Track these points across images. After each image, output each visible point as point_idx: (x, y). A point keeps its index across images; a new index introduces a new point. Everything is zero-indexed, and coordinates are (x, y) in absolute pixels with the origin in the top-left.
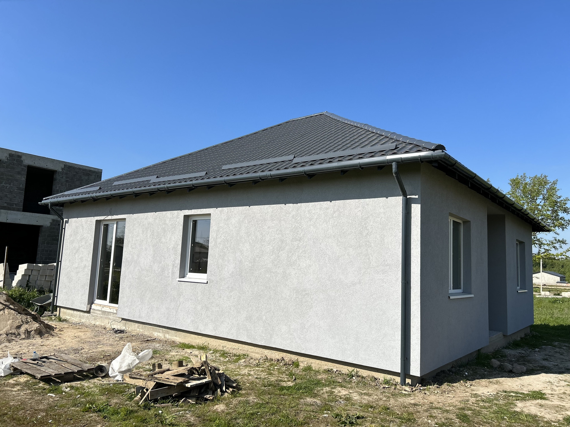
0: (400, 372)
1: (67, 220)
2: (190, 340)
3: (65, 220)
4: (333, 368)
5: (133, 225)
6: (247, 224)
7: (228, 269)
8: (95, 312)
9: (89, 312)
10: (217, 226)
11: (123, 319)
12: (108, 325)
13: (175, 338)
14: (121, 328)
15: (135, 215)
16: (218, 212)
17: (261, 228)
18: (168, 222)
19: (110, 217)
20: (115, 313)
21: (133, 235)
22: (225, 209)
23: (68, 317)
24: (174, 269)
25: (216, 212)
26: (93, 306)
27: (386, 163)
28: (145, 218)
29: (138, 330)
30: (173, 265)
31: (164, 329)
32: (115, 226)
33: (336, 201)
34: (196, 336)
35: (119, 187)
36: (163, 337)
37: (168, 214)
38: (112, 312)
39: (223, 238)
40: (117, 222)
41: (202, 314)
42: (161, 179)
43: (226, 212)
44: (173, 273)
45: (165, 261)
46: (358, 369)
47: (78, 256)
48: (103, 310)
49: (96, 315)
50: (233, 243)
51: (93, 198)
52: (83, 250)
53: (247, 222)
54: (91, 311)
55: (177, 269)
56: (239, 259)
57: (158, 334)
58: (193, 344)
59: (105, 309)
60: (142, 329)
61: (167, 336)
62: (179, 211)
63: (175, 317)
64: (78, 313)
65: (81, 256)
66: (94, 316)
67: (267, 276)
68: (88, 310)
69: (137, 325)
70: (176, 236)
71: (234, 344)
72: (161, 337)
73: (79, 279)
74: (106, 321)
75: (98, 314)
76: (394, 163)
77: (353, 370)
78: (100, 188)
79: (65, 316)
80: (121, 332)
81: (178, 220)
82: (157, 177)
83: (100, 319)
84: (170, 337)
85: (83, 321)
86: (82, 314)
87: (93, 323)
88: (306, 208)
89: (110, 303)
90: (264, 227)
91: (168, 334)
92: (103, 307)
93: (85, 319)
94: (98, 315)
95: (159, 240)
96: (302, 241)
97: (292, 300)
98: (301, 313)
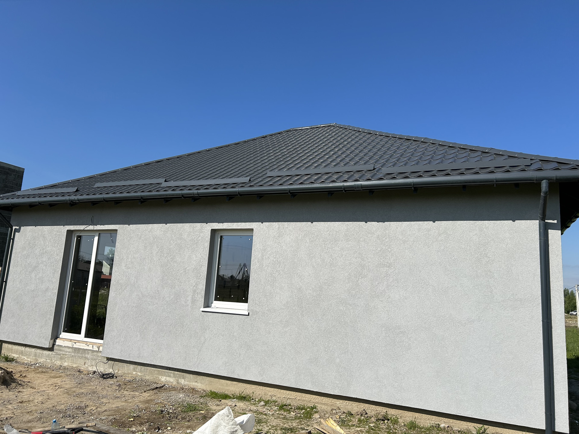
0: (544, 428)
1: (18, 228)
2: (220, 387)
3: (14, 228)
4: (439, 423)
5: (128, 239)
6: (309, 243)
7: (280, 298)
8: (62, 348)
9: (51, 349)
10: (262, 244)
11: (109, 359)
12: (84, 367)
13: (196, 384)
14: (106, 370)
15: (133, 227)
16: (265, 227)
17: (331, 250)
18: (185, 236)
19: (91, 227)
20: (97, 351)
21: (128, 251)
22: (276, 225)
23: (15, 356)
24: (196, 296)
25: (262, 227)
26: (58, 342)
27: (533, 180)
28: (149, 230)
29: (134, 373)
30: (194, 291)
31: (176, 372)
32: (96, 239)
33: (442, 222)
34: (229, 382)
35: (101, 190)
36: (175, 383)
37: (187, 227)
38: (91, 350)
39: (272, 259)
40: (99, 233)
41: (240, 354)
42: (172, 184)
43: (277, 227)
44: (194, 301)
45: (180, 286)
46: (486, 427)
47: (36, 276)
48: (74, 346)
49: (63, 353)
50: (288, 266)
51: (72, 201)
52: (44, 268)
53: (308, 241)
54: (55, 347)
55: (200, 296)
56: (298, 286)
57: (166, 379)
58: (226, 393)
59: (77, 346)
60: (141, 372)
61: (182, 381)
62: (204, 225)
63: (198, 358)
64: (33, 350)
65: (40, 275)
66: (60, 355)
67: (342, 308)
68: (51, 346)
69: (132, 366)
70: (199, 255)
71: (288, 392)
72: (172, 382)
73: (37, 306)
74: (82, 361)
75: (66, 352)
76: (544, 181)
77: (481, 427)
78: (77, 191)
79: (10, 354)
80: (110, 376)
81: (202, 235)
82: (165, 181)
83: (71, 358)
84: (186, 383)
85: (41, 360)
86: (39, 351)
87: (58, 363)
88: (397, 228)
89: (85, 337)
90: (334, 249)
91: (184, 378)
92: (75, 343)
93: (44, 358)
94: (67, 354)
95: (171, 258)
96: (392, 267)
97: (380, 339)
98: (394, 356)
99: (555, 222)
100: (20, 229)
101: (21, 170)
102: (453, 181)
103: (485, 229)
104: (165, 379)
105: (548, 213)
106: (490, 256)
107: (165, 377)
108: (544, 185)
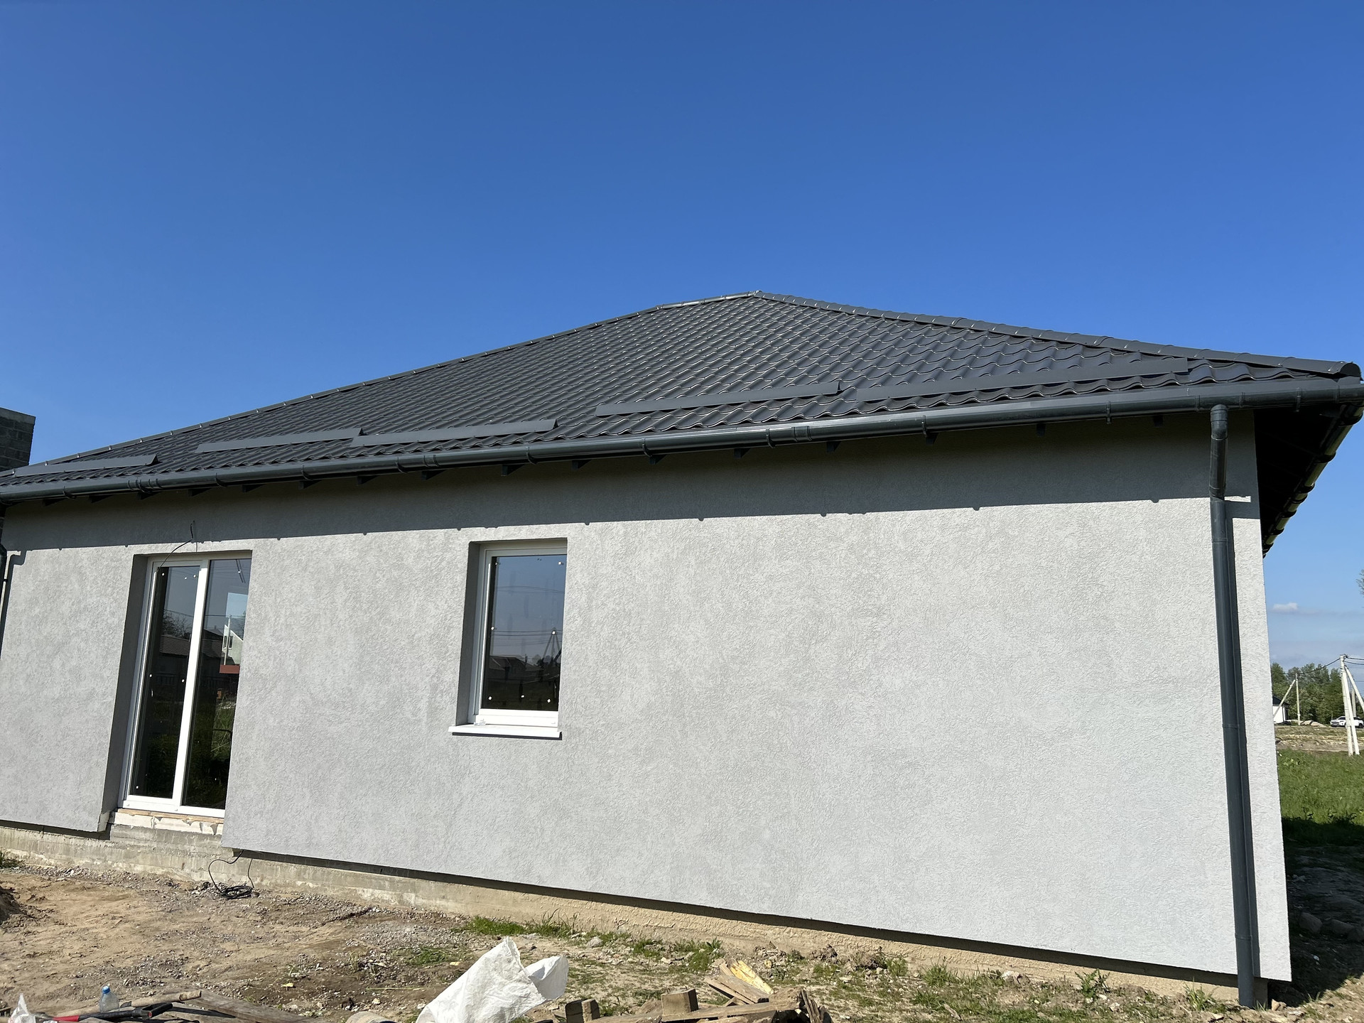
0: (1235, 972)
1: (18, 553)
2: (498, 907)
3: (9, 554)
4: (1000, 970)
5: (278, 571)
6: (695, 567)
7: (632, 696)
8: (128, 833)
9: (103, 835)
10: (589, 574)
11: (239, 853)
12: (181, 873)
13: (443, 902)
14: (233, 879)
15: (288, 543)
16: (593, 534)
17: (745, 581)
18: (410, 560)
19: (190, 547)
20: (210, 835)
21: (278, 600)
22: (618, 527)
23: (20, 854)
24: (438, 699)
25: (587, 534)
26: (120, 818)
27: (1194, 406)
28: (325, 549)
29: (299, 883)
30: (434, 688)
31: (397, 878)
32: (203, 573)
33: (995, 508)
34: (519, 896)
35: (211, 460)
36: (394, 903)
37: (412, 541)
38: (197, 834)
39: (613, 606)
40: (211, 561)
41: (543, 830)
42: (376, 439)
43: (621, 532)
44: (433, 711)
45: (401, 676)
46: (1103, 972)
47: (63, 665)
48: (157, 827)
49: (132, 843)
50: (648, 622)
51: (142, 486)
52: (83, 645)
53: (693, 562)
54: (113, 830)
55: (447, 698)
56: (672, 666)
57: (373, 893)
58: (513, 920)
59: (164, 825)
60: (314, 880)
61: (411, 898)
62: (453, 532)
63: (445, 842)
64: (62, 838)
65: (74, 663)
66: (124, 848)
67: (772, 714)
68: (103, 829)
69: (293, 868)
70: (443, 602)
71: (655, 913)
72: (387, 902)
73: (68, 735)
74: (175, 861)
75: (139, 840)
76: (1217, 407)
77: (1093, 974)
78: (156, 462)
79: (9, 850)
80: (244, 892)
81: (448, 556)
82: (362, 434)
83: (150, 855)
84: (420, 901)
85: (81, 862)
86: (74, 841)
87: (121, 867)
88: (894, 525)
89: (183, 804)
90: (752, 578)
91: (414, 891)
92: (160, 819)
93: (88, 856)
94: (141, 844)
95: (379, 613)
96: (885, 616)
97: (862, 782)
98: (894, 818)
99: (1248, 499)
100: (23, 555)
101: (27, 420)
102: (1014, 413)
103: (1091, 522)
104: (372, 895)
105: (1229, 479)
106: (1105, 583)
107: (371, 890)
108: (1218, 417)
